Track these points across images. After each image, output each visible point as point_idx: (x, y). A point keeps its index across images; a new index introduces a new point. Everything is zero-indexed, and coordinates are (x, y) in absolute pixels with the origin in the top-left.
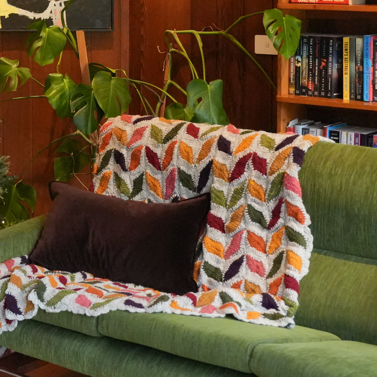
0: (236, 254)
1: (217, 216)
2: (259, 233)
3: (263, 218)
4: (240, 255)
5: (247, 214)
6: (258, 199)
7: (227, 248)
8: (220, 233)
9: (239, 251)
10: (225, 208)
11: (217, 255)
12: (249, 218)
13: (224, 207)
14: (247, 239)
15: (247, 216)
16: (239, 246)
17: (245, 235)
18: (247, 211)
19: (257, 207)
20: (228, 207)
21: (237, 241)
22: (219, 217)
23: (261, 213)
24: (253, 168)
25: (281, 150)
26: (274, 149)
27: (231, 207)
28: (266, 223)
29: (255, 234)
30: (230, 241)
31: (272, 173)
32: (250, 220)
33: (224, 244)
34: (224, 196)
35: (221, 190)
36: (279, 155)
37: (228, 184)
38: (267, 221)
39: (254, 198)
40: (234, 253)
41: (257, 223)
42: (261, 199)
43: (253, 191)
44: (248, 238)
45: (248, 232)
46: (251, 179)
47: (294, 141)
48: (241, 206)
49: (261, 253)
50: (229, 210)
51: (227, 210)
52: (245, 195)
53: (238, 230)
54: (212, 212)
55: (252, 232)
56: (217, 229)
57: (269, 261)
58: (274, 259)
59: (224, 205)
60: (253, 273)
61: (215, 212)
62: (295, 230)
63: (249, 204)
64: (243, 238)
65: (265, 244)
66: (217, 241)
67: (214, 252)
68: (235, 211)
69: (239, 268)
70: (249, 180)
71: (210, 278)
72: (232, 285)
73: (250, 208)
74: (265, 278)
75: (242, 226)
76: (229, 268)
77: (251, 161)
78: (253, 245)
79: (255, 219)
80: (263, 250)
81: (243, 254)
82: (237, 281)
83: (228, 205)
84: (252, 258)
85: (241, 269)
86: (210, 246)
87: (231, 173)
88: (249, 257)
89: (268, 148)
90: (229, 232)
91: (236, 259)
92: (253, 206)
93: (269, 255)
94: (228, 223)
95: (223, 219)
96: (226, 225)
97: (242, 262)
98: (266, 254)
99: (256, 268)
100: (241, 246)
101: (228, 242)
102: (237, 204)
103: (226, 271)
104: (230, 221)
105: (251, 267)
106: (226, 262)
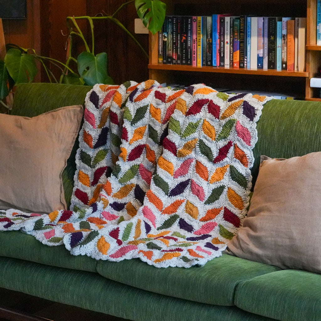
0: (184, 176)
2: (205, 163)
3: (210, 152)
4: (187, 179)
5: (198, 147)
6: (209, 136)
7: (177, 169)
8: (173, 155)
9: (186, 174)
10: (179, 136)
11: (168, 172)
12: (199, 150)
13: (178, 135)
15: (198, 149)
16: (188, 171)
17: (194, 163)
18: (198, 145)
19: (206, 142)
20: (183, 136)
21: (186, 166)
22: (173, 142)
23: (210, 148)
24: (208, 111)
25: (233, 102)
26: (227, 100)
27: (184, 136)
28: (213, 157)
30: (180, 164)
31: (223, 118)
32: (200, 152)
33: (175, 165)
34: (180, 126)
35: (177, 120)
36: (231, 105)
37: (185, 116)
38: (213, 156)
39: (206, 135)
40: (182, 175)
41: (205, 156)
42: (211, 137)
43: (206, 130)
44: (196, 166)
45: (197, 161)
46: (206, 120)
47: (244, 96)
48: (195, 139)
49: (203, 179)
50: (182, 138)
51: (181, 139)
52: (199, 132)
53: (189, 157)
54: (167, 137)
55: (199, 162)
56: (170, 151)
57: (209, 189)
58: (214, 188)
59: (179, 133)
60: (194, 195)
61: (170, 137)
62: (239, 171)
63: (201, 139)
64: (192, 165)
65: (208, 174)
66: (168, 161)
67: (165, 169)
68: (188, 141)
69: (184, 189)
70: (204, 120)
71: (157, 187)
72: (175, 201)
73: (201, 143)
74: (204, 203)
75: (192, 155)
76: (176, 186)
77: (207, 106)
78: (198, 172)
79: (204, 152)
80: (205, 177)
81: (190, 178)
82: (180, 199)
83: (182, 134)
84: (195, 182)
85: (185, 190)
86: (162, 163)
87: (189, 109)
88: (192, 181)
89: (223, 99)
90: (180, 156)
91: (183, 181)
92: (204, 141)
93: (210, 184)
94: (181, 149)
95: (176, 145)
96: (178, 150)
97: (188, 185)
98: (207, 182)
99: (197, 191)
100: (189, 171)
101: (178, 164)
102: (190, 135)
103: (173, 188)
104: (182, 148)
105: (193, 190)
106: (174, 180)
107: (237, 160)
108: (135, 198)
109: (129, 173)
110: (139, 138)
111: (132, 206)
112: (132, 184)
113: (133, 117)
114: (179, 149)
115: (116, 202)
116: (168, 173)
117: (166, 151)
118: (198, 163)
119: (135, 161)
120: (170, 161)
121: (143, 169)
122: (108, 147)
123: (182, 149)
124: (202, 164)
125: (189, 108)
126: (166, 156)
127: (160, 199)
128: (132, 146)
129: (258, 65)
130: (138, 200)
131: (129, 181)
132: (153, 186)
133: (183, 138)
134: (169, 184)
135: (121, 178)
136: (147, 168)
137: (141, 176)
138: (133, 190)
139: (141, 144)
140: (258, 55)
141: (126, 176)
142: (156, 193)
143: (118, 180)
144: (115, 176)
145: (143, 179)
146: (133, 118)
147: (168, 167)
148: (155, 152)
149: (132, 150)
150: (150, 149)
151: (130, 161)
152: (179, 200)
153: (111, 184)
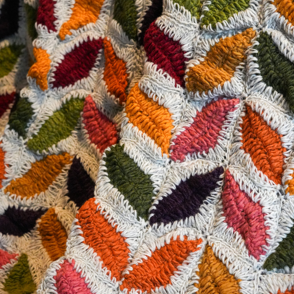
0: (204, 157)
1: (170, 36)
2: (275, 118)
4: (212, 166)
5: (255, 59)
7: (183, 130)
8: (171, 81)
9: (211, 150)
10: (195, 18)
11: (153, 138)
12: (258, 71)
13: (193, 15)
14: (240, 128)
15: (254, 67)
16: (216, 138)
18: (256, 51)
20: (206, 20)
21: (213, 122)
22: (176, 38)
27: (211, 20)
29: (261, 118)
30: (194, 114)
32: (260, 78)
33: (176, 115)
39: (283, 19)
40: (197, 150)
41: (275, 92)
44: (242, 125)
45: (247, 109)
48: (245, 29)
49: (264, 176)
50: (205, 26)
51: (201, 28)
52: (260, 6)
53: (222, 93)
54: (158, 21)
55: (255, 112)
56: (165, 70)
57: (284, 214)
59: (196, 9)
60: (231, 229)
61: (166, 22)
63: (266, 33)
64: (233, 121)
65: (285, 157)
66: (157, 102)
67: (146, 129)
68: (224, 37)
69: (202, 203)
71: (116, 190)
72: (168, 242)
73: (265, 46)
74: (262, 264)
75: (235, 84)
76: (174, 188)
78: (249, 148)
79: (275, 79)
80: (272, 169)
81: (221, 164)
82: (186, 237)
83: (205, 13)
84: (237, 184)
85: (204, 205)
86: (138, 108)
88: (228, 179)
90: (195, 88)
91: (199, 173)
92: (275, 41)
93: (288, 194)
94: (197, 63)
95: (185, 48)
96: (190, 68)
97: (213, 189)
98: (279, 186)
99: (240, 217)
100: (219, 141)
101: (187, 115)
102: (231, 18)
103: (166, 195)
104: (202, 60)
105: (229, 209)
106: (171, 167)
108: (67, 198)
109: (57, 122)
110: (89, 19)
111: (58, 221)
112: (63, 153)
114: (193, 64)
115: (14, 207)
116: (153, 141)
117: (151, 70)
118: (253, 115)
119: (74, 87)
120: (160, 102)
121: (92, 112)
122: (21, 39)
123: (201, 63)
124: (266, 122)
126: (149, 85)
127: (120, 233)
128: (67, 45)
130: (74, 205)
131: (56, 146)
132: (102, 183)
133: (207, 25)
134: (153, 178)
135: (34, 136)
136: (105, 111)
137: (88, 133)
138: (66, 173)
139: (91, 39)
141: (46, 132)
142: (110, 210)
143: (27, 140)
144: (16, 130)
145: (92, 142)
147: (154, 121)
149: (68, 56)
150: (114, 54)
151: (61, 88)
152: (182, 238)
153: (5, 152)
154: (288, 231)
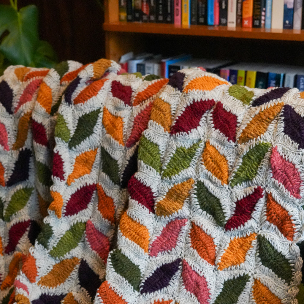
0: (168, 253)
1: (144, 184)
2: (209, 229)
3: (219, 208)
4: (175, 258)
5: (195, 196)
6: (216, 176)
7: (156, 238)
8: (147, 210)
9: (173, 249)
10: (158, 173)
11: (138, 244)
12: (197, 203)
13: (157, 171)
14: (189, 236)
15: (195, 200)
16: (176, 242)
17: (186, 228)
18: (196, 192)
19: (211, 187)
20: (165, 175)
21: (173, 233)
22: (148, 185)
23: (218, 200)
24: (213, 125)
25: (264, 107)
26: (251, 102)
27: (168, 175)
28: (225, 217)
29: (201, 229)
30: (161, 229)
31: (245, 139)
32: (199, 207)
33: (151, 230)
34: (159, 154)
35: (155, 142)
36: (259, 114)
37: (169, 135)
38: (225, 215)
39: (209, 173)
40: (165, 250)
41: (208, 214)
42: (221, 178)
43: (211, 162)
44: (191, 234)
45: (193, 224)
46: (209, 143)
47: (285, 95)
48: (188, 179)
49: (205, 261)
50: (164, 178)
51: (162, 179)
52: (196, 166)
53: (177, 216)
54: (136, 175)
55: (197, 226)
56: (143, 204)
57: (218, 281)
58: (226, 280)
59: (159, 168)
60: (189, 292)
61: (141, 176)
62: (275, 248)
63: (200, 181)
64: (185, 232)
65: (216, 250)
66: (139, 223)
67: (134, 239)
68: (176, 184)
69: (170, 279)
70: (205, 143)
71: (119, 275)
72: (153, 302)
73: (200, 188)
75: (184, 211)
76: (153, 272)
77: (212, 115)
78: (195, 246)
79: (207, 207)
80: (209, 258)
81: (180, 257)
82: (163, 299)
83: (165, 170)
84: (191, 267)
85: (172, 280)
86: (128, 227)
87: (176, 120)
88: (185, 265)
89: (241, 100)
90: (161, 214)
91: (167, 263)
92: (206, 185)
93: (219, 270)
94: (162, 199)
95: (153, 191)
96: (157, 202)
97: (176, 271)
98: (214, 267)
99: (194, 285)
100: (178, 243)
101: (157, 229)
102: (180, 173)
103: (149, 277)
104: (164, 197)
105: (187, 281)
106: (150, 261)
107: (272, 225)
108: (79, 286)
109: (69, 238)
110: (85, 172)
111: (75, 300)
112: (74, 258)
113: (72, 133)
114: (159, 200)
115: (45, 294)
116: (139, 246)
117: (134, 204)
118: (196, 228)
119: (78, 215)
120: (141, 223)
121: (92, 231)
122: (31, 183)
123: (164, 199)
124: (204, 231)
125: (177, 118)
126: (134, 213)
127: (124, 300)
128: (72, 189)
129: (284, 23)
130: (85, 290)
131: (69, 254)
132: (110, 273)
133: (166, 177)
134: (140, 267)
135: (54, 248)
136: (100, 229)
137: (90, 244)
138: (77, 270)
139: (88, 185)
140: (285, 5)
141: (62, 245)
142: (117, 287)
143: (49, 251)
144: (43, 244)
145: (93, 250)
146: (71, 135)
147: (138, 235)
148: (115, 200)
149: (73, 196)
150: (105, 194)
151: (69, 216)
152: (161, 300)
153: (35, 259)
154: (221, 291)
